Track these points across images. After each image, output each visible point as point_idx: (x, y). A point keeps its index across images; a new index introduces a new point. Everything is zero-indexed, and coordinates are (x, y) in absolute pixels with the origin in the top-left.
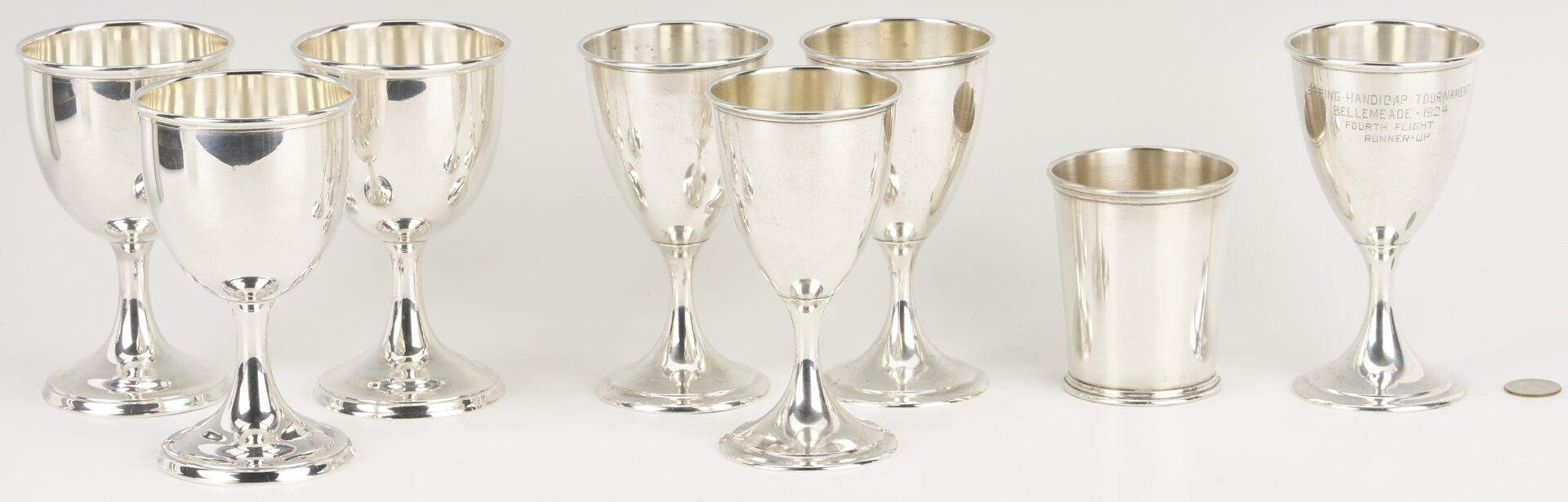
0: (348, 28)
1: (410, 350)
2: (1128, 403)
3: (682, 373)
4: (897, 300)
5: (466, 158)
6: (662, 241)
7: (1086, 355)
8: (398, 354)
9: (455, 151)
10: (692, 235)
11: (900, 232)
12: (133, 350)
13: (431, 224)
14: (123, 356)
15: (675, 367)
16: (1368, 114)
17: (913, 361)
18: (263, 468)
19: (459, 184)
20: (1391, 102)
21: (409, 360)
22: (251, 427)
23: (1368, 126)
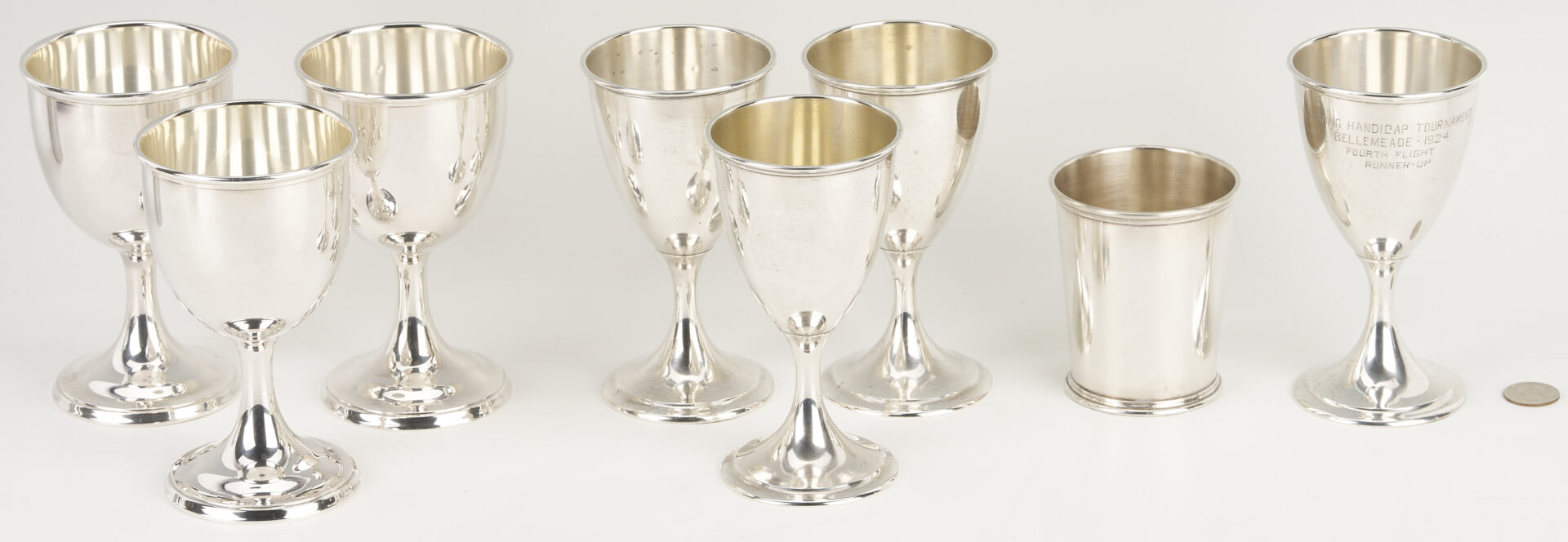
0: (351, 33)
1: (416, 359)
2: (1128, 413)
3: (686, 384)
4: (900, 312)
5: (472, 162)
6: (666, 250)
7: (1087, 348)
8: (404, 364)
9: (460, 159)
10: (697, 242)
11: (903, 239)
12: (142, 357)
13: (438, 236)
14: (130, 363)
15: (679, 378)
16: (1368, 142)
17: (916, 373)
18: (270, 506)
19: (466, 192)
20: (1392, 131)
21: (416, 371)
22: (257, 466)
23: (1369, 153)
